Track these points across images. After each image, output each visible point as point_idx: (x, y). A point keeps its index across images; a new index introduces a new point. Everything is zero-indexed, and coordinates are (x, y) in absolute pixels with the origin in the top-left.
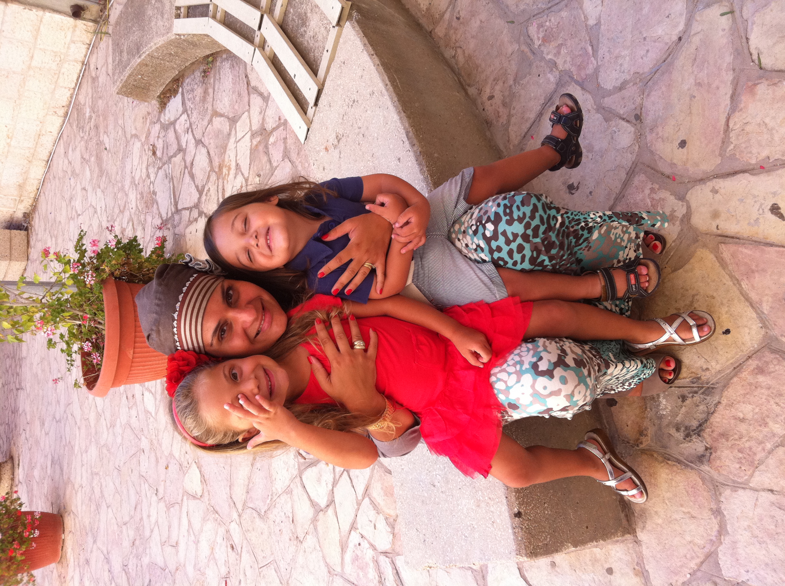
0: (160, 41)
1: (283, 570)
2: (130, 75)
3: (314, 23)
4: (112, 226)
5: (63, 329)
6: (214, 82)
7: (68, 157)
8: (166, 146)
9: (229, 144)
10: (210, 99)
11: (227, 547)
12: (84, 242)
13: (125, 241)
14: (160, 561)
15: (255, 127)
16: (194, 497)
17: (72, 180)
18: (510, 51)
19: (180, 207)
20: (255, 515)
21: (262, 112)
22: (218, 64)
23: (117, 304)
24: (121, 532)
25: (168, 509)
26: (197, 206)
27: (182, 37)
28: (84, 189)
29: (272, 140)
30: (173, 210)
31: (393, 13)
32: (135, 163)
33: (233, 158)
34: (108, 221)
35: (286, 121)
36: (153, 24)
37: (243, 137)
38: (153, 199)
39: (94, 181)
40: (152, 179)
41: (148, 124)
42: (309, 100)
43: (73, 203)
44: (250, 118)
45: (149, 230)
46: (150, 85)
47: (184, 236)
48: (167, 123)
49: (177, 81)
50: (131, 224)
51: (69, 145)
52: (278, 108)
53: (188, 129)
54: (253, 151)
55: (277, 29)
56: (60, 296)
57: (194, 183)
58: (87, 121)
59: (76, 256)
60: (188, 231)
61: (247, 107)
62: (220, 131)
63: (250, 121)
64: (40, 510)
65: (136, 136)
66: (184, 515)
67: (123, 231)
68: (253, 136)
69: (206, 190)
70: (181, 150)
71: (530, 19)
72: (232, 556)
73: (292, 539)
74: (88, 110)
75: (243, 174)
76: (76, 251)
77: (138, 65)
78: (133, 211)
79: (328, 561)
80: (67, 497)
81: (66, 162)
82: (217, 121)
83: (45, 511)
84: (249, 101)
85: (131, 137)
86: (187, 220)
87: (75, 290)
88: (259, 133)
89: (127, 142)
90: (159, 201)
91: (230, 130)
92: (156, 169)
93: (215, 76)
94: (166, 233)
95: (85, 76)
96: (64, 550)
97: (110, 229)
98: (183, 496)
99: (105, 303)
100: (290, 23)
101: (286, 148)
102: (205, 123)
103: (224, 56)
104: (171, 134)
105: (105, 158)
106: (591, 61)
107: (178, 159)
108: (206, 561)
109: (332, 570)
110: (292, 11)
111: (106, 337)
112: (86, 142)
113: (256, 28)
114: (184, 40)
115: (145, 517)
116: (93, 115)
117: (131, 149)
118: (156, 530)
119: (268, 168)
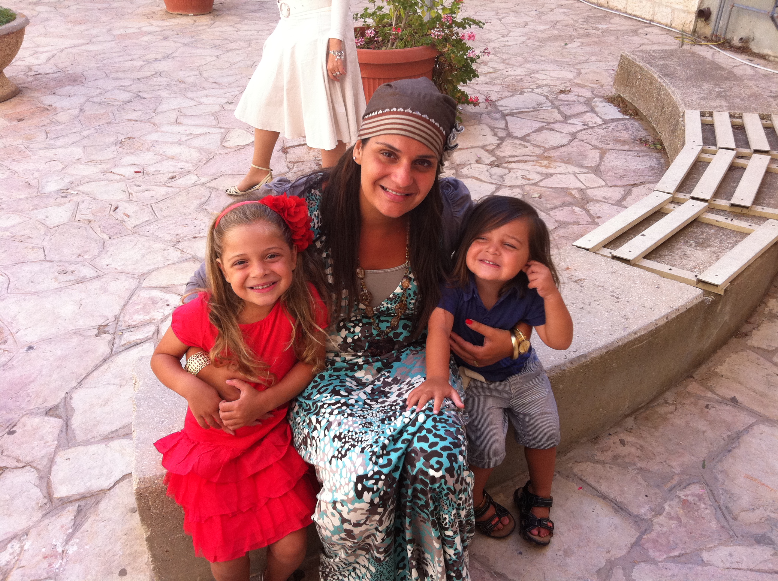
0: (677, 96)
1: (148, 228)
2: (640, 67)
3: (700, 254)
4: (488, 53)
5: (388, 9)
6: (635, 151)
7: (558, 8)
8: (569, 104)
9: (572, 167)
10: (618, 146)
11: (174, 172)
12: (473, 27)
13: (474, 66)
14: (163, 107)
15: (590, 193)
16: (224, 139)
17: (535, 13)
18: (673, 464)
19: (508, 118)
20: (203, 200)
21: (605, 200)
22: (654, 154)
23: (412, 61)
24: (193, 70)
25: (213, 114)
26: (510, 135)
27: (681, 119)
28: (526, 24)
29: (577, 209)
30: (506, 112)
31: (712, 337)
32: (552, 74)
33: (558, 170)
34: (494, 48)
35: (597, 224)
36: (694, 89)
37: (580, 181)
38: (517, 92)
39: (534, 34)
40: (536, 91)
41: (591, 85)
42: (618, 250)
43: (512, 14)
44: (599, 187)
45: (485, 88)
46: (631, 87)
47: (480, 123)
48: (593, 104)
49: (636, 114)
50: (492, 70)
51: (570, 9)
52: (611, 216)
53: (587, 125)
54: (566, 191)
55: (692, 215)
56: (420, 5)
57: (532, 132)
58: (593, 25)
59: (459, 19)
60: (484, 127)
61: (610, 184)
62: (585, 157)
63: (596, 188)
65: (579, 74)
66: (206, 130)
67: (485, 63)
68: (581, 190)
69: (525, 143)
70: (566, 118)
71: (708, 486)
72: (164, 178)
73: (178, 237)
74: (604, 26)
75: (541, 180)
76: (464, 19)
77: (652, 75)
78: (504, 72)
79: (154, 273)
80: (229, 18)
81: (554, 7)
82: (595, 154)
84: (617, 186)
85: (578, 69)
86: (496, 126)
87: (426, 19)
88: (584, 197)
89: (573, 66)
90: (515, 98)
91: (587, 168)
92: (546, 94)
93: (641, 151)
94: (482, 105)
95: (639, 23)
96: (178, 16)
97: (486, 52)
98: (225, 128)
99: (413, 48)
100: (699, 230)
101: (569, 224)
102: (594, 142)
103: (662, 161)
104: (581, 108)
105: (557, 44)
106: (662, 555)
107: (556, 115)
108: (161, 152)
109: (144, 277)
110: (712, 231)
111: (380, 51)
112: (572, 26)
113: (693, 194)
114: (678, 121)
115: (206, 92)
116: (600, 32)
117: (566, 69)
118: (193, 103)
119: (549, 206)
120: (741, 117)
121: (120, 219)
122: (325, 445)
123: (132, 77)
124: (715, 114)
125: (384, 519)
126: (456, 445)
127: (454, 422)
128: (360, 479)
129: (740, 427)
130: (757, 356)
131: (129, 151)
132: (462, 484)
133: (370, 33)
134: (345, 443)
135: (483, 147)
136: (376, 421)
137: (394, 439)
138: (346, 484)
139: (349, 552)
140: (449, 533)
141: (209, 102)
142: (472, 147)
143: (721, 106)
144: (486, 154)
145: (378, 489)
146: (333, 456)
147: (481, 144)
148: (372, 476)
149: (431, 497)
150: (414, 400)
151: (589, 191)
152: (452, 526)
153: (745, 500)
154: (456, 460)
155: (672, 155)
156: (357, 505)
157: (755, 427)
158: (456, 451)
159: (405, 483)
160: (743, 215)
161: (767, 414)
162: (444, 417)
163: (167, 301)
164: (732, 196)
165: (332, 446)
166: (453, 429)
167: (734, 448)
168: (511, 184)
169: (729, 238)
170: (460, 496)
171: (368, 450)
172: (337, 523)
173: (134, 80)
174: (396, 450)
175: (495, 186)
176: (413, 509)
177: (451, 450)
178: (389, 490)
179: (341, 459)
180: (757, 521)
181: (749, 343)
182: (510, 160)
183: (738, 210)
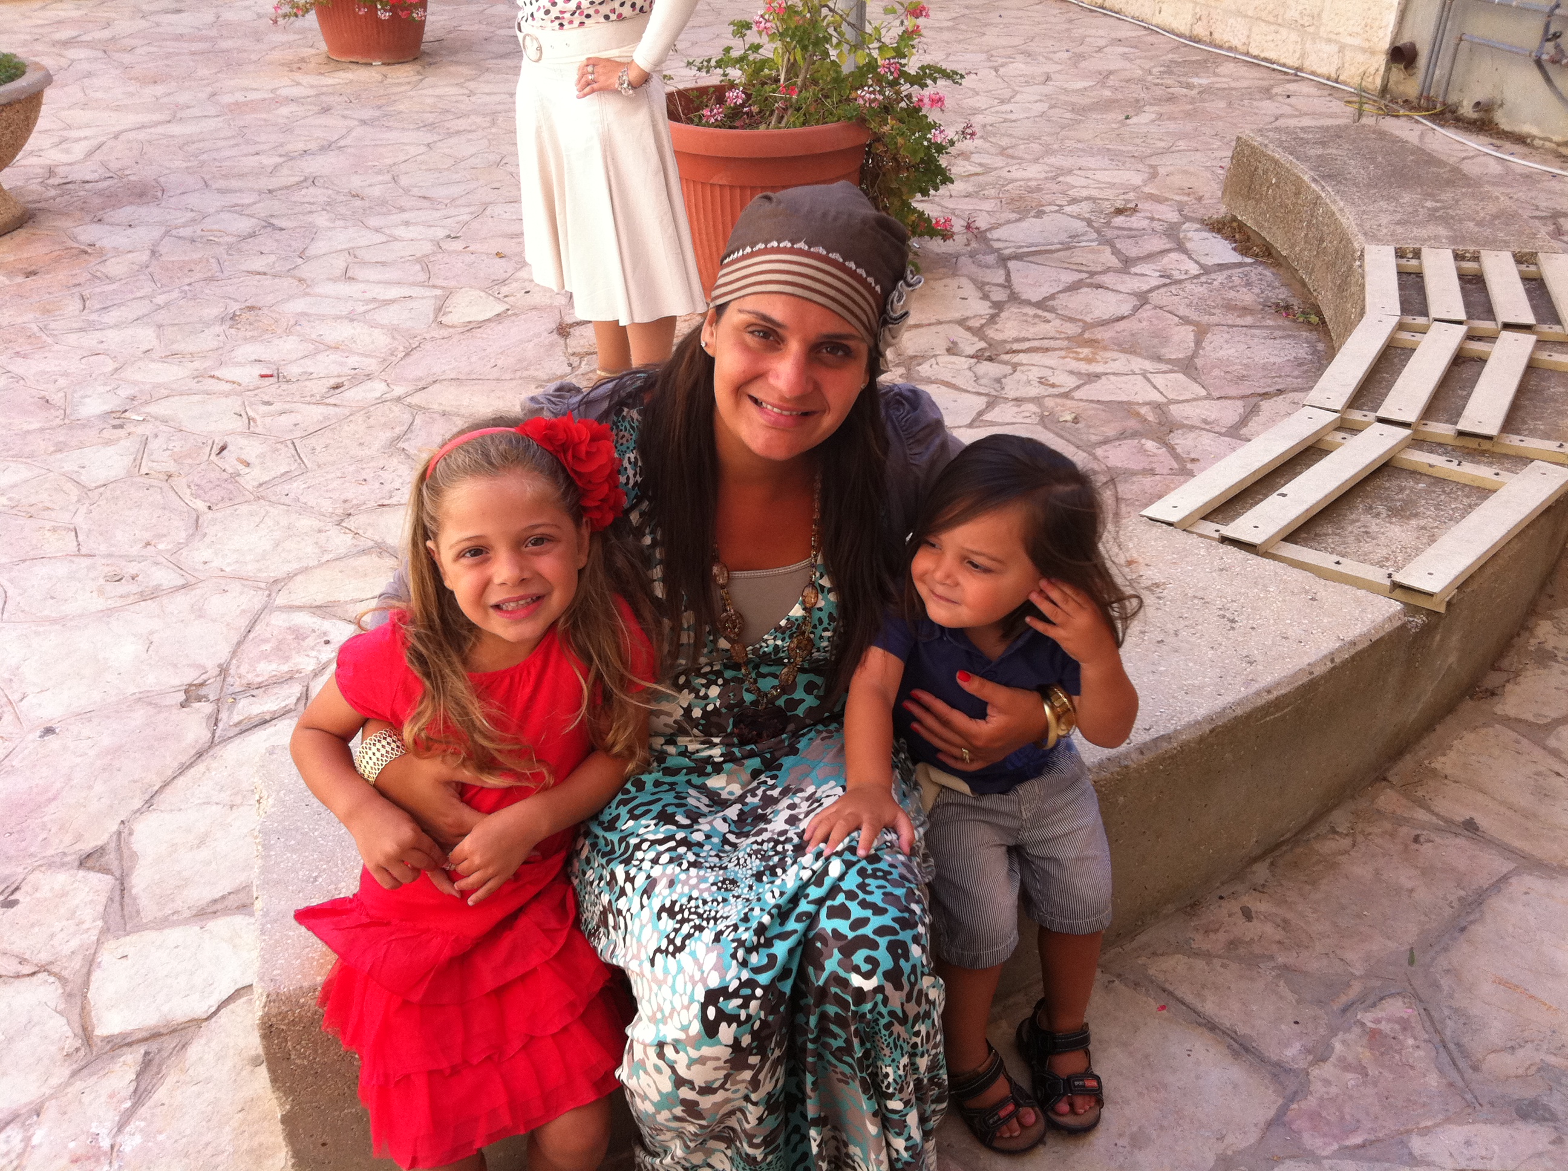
0: (1348, 220)
1: (287, 487)
2: (1276, 162)
3: (1398, 533)
4: (972, 135)
5: (770, 49)
6: (1267, 327)
7: (1112, 45)
8: (1134, 235)
9: (1139, 360)
10: (1231, 319)
11: (339, 376)
12: (941, 82)
13: (943, 161)
14: (319, 247)
15: (1177, 412)
16: (440, 309)
17: (1066, 55)
18: (1349, 956)
19: (1011, 264)
20: (398, 430)
21: (1207, 425)
22: (1304, 334)
23: (818, 151)
24: (380, 172)
25: (418, 261)
26: (1014, 298)
27: (1358, 263)
28: (1048, 78)
29: (1150, 445)
30: (1007, 252)
31: (1424, 699)
32: (1100, 176)
33: (1112, 367)
34: (984, 126)
35: (1191, 474)
36: (1383, 204)
37: (1155, 387)
38: (1028, 211)
39: (1063, 97)
40: (1068, 209)
41: (1177, 198)
42: (1232, 525)
43: (1019, 57)
44: (1194, 400)
45: (966, 206)
46: (1258, 201)
47: (954, 275)
48: (1182, 235)
49: (1267, 254)
50: (979, 170)
51: (1136, 47)
52: (1218, 458)
53: (1168, 277)
54: (1127, 408)
55: (1380, 457)
56: (834, 41)
57: (1060, 292)
58: (1182, 79)
59: (912, 69)
60: (964, 281)
61: (1216, 394)
62: (1165, 340)
63: (1187, 401)
64: (430, 18)
65: (1154, 175)
66: (406, 291)
67: (964, 155)
68: (1157, 407)
69: (1046, 314)
70: (1127, 263)
71: (1421, 1001)
72: (319, 387)
73: (347, 505)
74: (1204, 81)
75: (1078, 387)
76: (922, 68)
77: (1299, 178)
78: (1004, 173)
79: (299, 578)
80: (452, 69)
81: (1102, 43)
82: (1187, 334)
83: (427, 28)
84: (1229, 398)
85: (1151, 166)
86: (986, 280)
87: (847, 68)
88: (1164, 421)
89: (1142, 159)
90: (1024, 224)
91: (1169, 361)
92: (1087, 216)
93: (1279, 328)
94: (960, 239)
95: (1274, 75)
96: (351, 66)
97: (967, 133)
98: (443, 288)
99: (820, 127)
100: (1395, 483)
101: (1134, 473)
102: (1183, 311)
103: (1321, 346)
104: (1157, 244)
105: (1110, 116)
106: (1330, 1144)
107: (1108, 258)
108: (314, 336)
109: (279, 586)
110: (1421, 485)
111: (755, 132)
112: (1141, 80)
113: (1382, 413)
114: (1350, 267)
115: (406, 216)
116: (1194, 92)
117: (1128, 165)
118: (380, 238)
119: (1094, 438)
120: (1476, 258)
121: (230, 471)
122: (642, 926)
123: (256, 187)
124: (1426, 252)
125: (761, 1077)
126: (907, 924)
127: (902, 877)
128: (712, 996)
129: (1483, 880)
130: (1514, 735)
131: (249, 334)
132: (919, 1003)
133: (735, 97)
134: (683, 921)
135: (962, 322)
136: (744, 875)
137: (782, 914)
138: (683, 1007)
139: (692, 1145)
140: (895, 1105)
141: (410, 236)
142: (939, 323)
143: (1436, 238)
144: (968, 335)
145: (749, 1017)
146: (658, 950)
147: (957, 315)
148: (737, 990)
149: (856, 1029)
150: (820, 833)
151: (1173, 408)
152: (901, 1090)
153: (1496, 1030)
154: (906, 955)
155: (1338, 336)
156: (707, 1051)
157: (1514, 880)
158: (905, 936)
159: (802, 1002)
160: (1483, 453)
161: (1538, 853)
162: (883, 865)
163: (325, 634)
164: (1459, 415)
165: (655, 929)
166: (900, 892)
167: (1471, 923)
168: (1018, 394)
169: (1456, 499)
170: (916, 1028)
171: (728, 936)
172: (667, 1086)
173: (260, 192)
174: (784, 936)
175: (984, 399)
176: (820, 1057)
177: (896, 933)
178: (771, 1018)
179: (673, 955)
180: (1520, 1071)
181: (1499, 709)
182: (1016, 346)
183: (1472, 444)
